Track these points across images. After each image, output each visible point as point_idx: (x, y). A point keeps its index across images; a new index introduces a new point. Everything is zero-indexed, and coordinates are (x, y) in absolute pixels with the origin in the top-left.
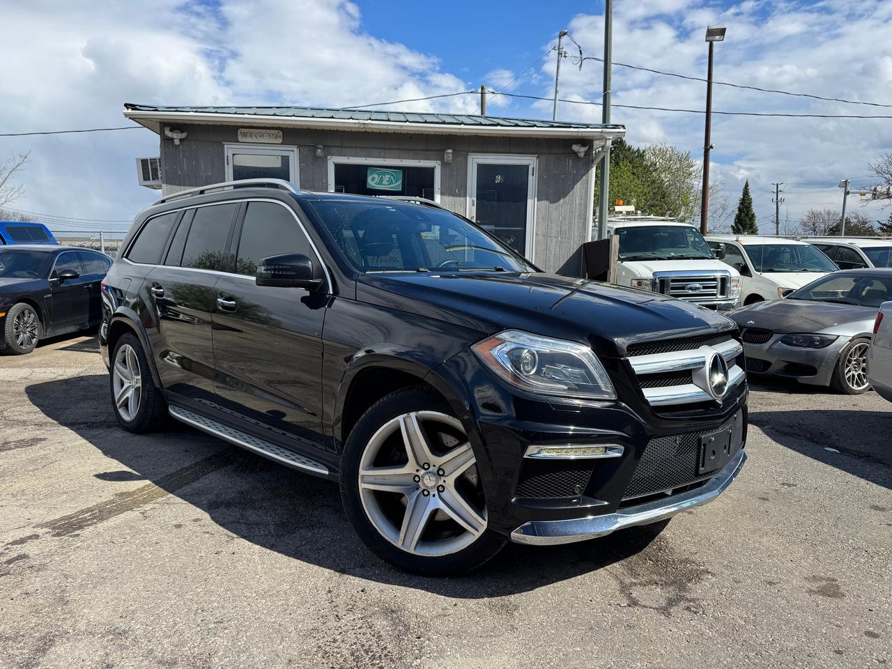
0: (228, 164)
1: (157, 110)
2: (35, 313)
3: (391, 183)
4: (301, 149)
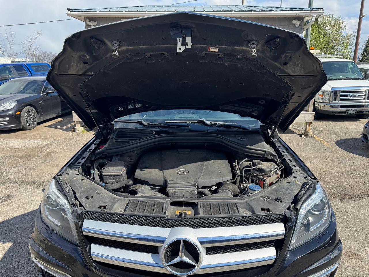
1: (82, 11)
2: (35, 111)
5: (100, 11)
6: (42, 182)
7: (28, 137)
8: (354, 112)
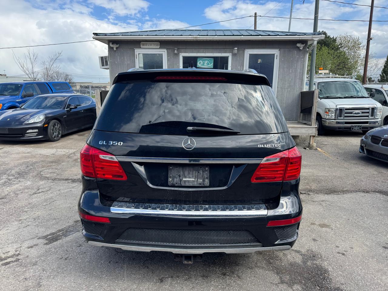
0: (136, 58)
1: (107, 35)
2: (60, 124)
3: (208, 64)
4: (168, 50)
5: (122, 35)
6: (75, 179)
7: (55, 147)
8: (359, 128)
